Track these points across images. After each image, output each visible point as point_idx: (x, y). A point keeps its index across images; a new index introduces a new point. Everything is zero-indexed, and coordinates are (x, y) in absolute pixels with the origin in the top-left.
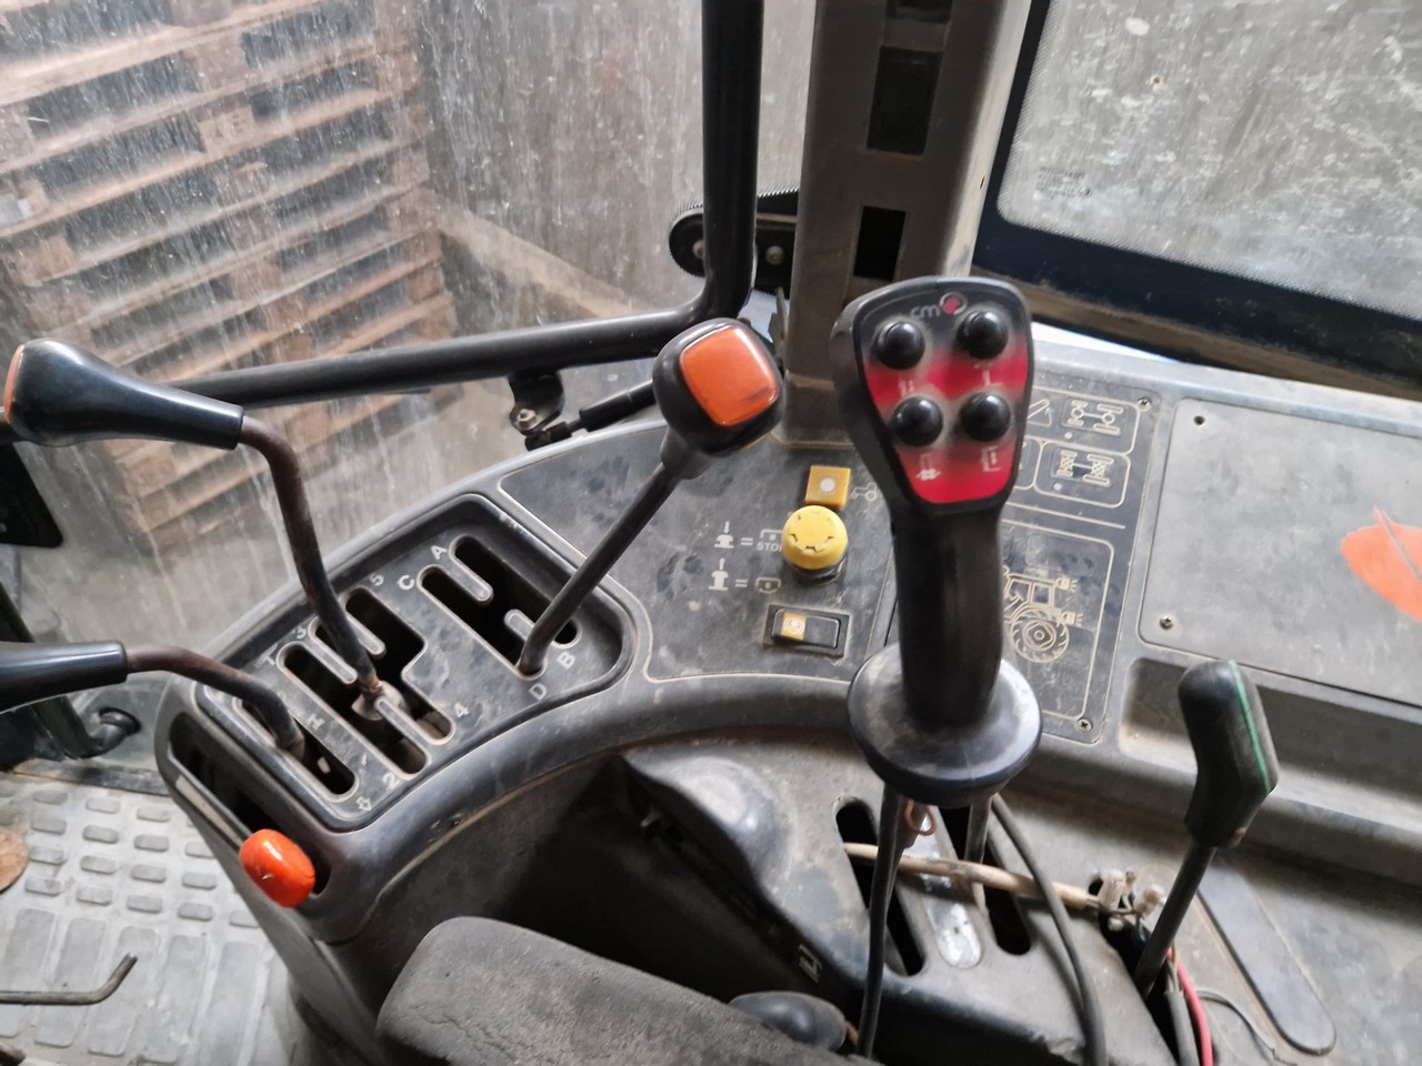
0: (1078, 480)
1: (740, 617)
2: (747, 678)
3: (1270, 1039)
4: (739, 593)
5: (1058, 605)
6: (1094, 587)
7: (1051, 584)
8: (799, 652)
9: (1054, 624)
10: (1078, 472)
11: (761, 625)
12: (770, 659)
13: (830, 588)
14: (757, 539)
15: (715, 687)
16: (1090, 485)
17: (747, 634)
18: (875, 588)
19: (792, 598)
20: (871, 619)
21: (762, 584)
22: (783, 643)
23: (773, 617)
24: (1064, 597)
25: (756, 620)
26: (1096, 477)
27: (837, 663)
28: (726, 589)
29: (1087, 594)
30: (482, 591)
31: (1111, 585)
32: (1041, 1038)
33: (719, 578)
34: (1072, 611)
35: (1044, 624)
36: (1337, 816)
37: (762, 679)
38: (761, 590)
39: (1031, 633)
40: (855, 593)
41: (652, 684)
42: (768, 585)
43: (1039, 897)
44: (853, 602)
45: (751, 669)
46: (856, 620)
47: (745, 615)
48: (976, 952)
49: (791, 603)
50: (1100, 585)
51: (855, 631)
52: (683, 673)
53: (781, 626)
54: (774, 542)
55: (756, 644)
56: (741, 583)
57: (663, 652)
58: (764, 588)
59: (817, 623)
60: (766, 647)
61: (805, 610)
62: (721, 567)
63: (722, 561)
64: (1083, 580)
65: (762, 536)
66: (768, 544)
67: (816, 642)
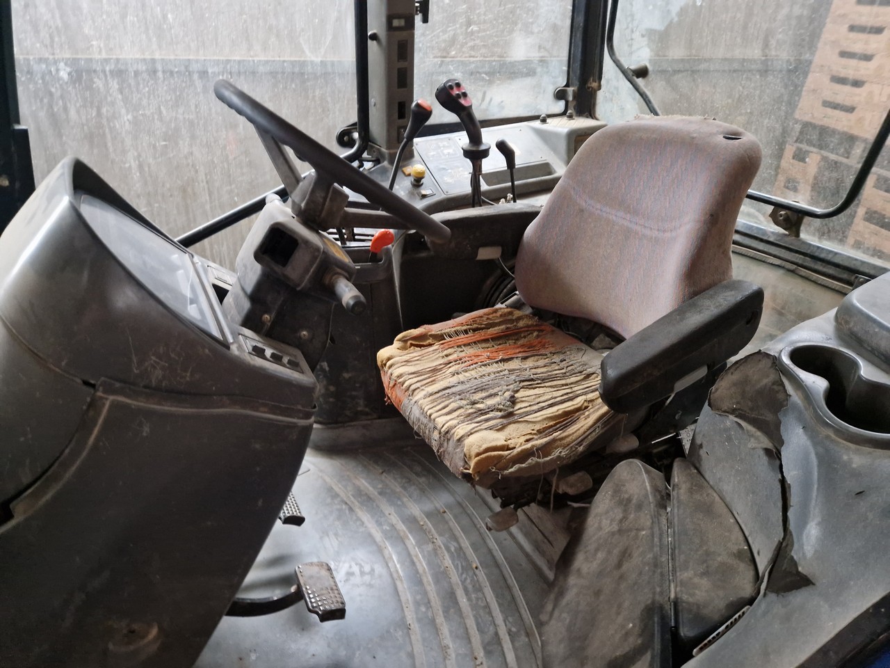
8: (428, 197)
12: (426, 199)
22: (424, 196)
27: (436, 195)
56: (407, 192)
60: (421, 199)
67: (429, 194)
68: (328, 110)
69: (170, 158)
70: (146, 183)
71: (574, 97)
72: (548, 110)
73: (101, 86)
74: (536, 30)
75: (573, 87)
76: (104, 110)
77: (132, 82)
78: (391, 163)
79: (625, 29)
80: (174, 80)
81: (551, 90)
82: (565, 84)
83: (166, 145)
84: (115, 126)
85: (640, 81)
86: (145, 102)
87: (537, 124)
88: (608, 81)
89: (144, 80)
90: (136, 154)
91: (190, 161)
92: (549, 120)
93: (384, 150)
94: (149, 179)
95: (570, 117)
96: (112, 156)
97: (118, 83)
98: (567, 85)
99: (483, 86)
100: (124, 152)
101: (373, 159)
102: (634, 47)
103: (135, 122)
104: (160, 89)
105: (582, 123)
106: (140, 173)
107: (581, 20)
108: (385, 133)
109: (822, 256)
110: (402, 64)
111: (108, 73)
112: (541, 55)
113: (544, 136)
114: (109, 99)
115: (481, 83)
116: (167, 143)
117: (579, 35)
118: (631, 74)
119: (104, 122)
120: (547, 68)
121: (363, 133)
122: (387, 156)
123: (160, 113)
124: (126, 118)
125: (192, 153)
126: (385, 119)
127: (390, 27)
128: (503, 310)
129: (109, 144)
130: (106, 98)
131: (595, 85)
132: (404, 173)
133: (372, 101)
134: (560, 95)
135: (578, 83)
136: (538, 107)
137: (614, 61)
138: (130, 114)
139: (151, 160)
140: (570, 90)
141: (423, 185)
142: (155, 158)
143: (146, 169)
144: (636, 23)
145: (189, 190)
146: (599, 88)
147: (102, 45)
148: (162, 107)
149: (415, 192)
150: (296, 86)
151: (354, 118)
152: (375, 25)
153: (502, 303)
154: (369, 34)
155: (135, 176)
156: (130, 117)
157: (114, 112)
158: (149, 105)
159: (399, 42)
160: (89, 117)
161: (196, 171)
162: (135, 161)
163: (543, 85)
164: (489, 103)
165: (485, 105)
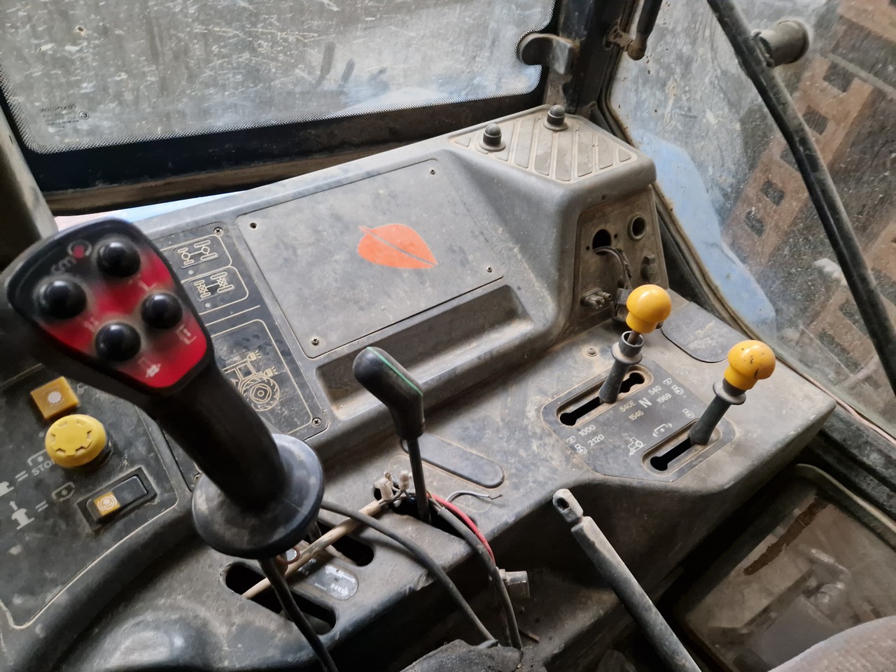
0: (215, 295)
1: (60, 529)
2: (98, 562)
3: (484, 493)
4: (47, 514)
5: (258, 371)
6: (268, 348)
7: (246, 362)
8: (124, 516)
9: (263, 382)
10: (213, 290)
11: (81, 520)
12: (106, 537)
13: (113, 461)
14: (28, 469)
15: (79, 589)
16: (224, 294)
17: (75, 535)
18: (143, 439)
19: (90, 487)
20: (156, 458)
21: (59, 495)
22: (108, 520)
23: (87, 510)
24: (258, 363)
25: (74, 522)
26: (224, 287)
27: (157, 501)
28: (32, 519)
29: (268, 354)
31: (276, 341)
32: (410, 588)
33: (20, 516)
34: (267, 368)
35: (258, 386)
36: (440, 376)
37: (111, 552)
38: (62, 499)
39: (256, 396)
40: (133, 451)
41: (27, 628)
42: (64, 493)
43: (358, 524)
44: (136, 457)
45: (97, 554)
46: (148, 466)
47: (63, 526)
48: (353, 580)
49: (92, 490)
50: (271, 345)
51: (152, 474)
52: (47, 600)
53: (98, 510)
54: (43, 462)
55: (88, 536)
57: (18, 601)
58: (64, 496)
59: (122, 489)
60: (97, 533)
61: (106, 488)
62: (15, 507)
63: (12, 504)
64: (260, 348)
65: (31, 464)
66: (40, 466)
67: (131, 500)
71: (569, 66)
72: (498, 87)
75: (568, 35)
81: (510, 37)
82: (546, 23)
87: (474, 144)
92: (508, 127)
95: (557, 122)
98: (552, 28)
99: (323, 31)
115: (317, 23)
134: (534, 52)
136: (476, 81)
140: (563, 44)
146: (639, 54)
163: (493, 25)
164: (346, 76)
165: (330, 84)
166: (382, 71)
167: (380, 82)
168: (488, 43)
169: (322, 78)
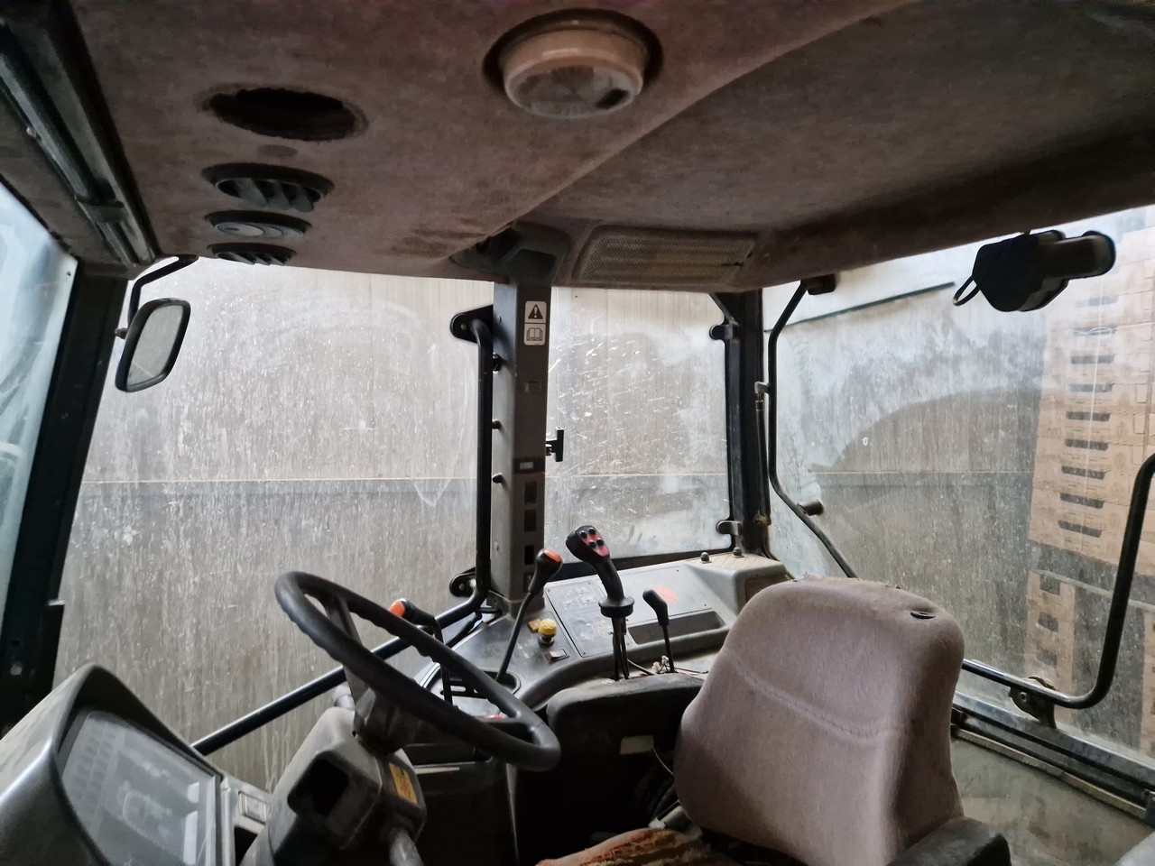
4: (534, 656)
8: (560, 659)
11: (546, 659)
12: (554, 664)
14: (528, 644)
17: (544, 662)
22: (554, 660)
23: (547, 656)
27: (570, 658)
28: (529, 657)
30: (462, 689)
33: (526, 656)
37: (555, 670)
38: (539, 653)
44: (562, 645)
47: (539, 660)
51: (568, 650)
53: (551, 656)
55: (548, 663)
56: (532, 654)
60: (551, 662)
62: (524, 653)
65: (529, 642)
66: (532, 643)
68: (442, 556)
69: (237, 623)
70: (199, 657)
71: (740, 532)
72: (710, 545)
73: (170, 547)
74: (688, 463)
75: (738, 520)
76: (167, 574)
77: (208, 541)
78: (514, 615)
79: (789, 463)
80: (259, 535)
81: (712, 524)
82: (728, 516)
83: (235, 608)
84: (176, 589)
85: (814, 519)
86: (219, 561)
87: (697, 562)
88: (778, 515)
89: (223, 538)
90: (195, 621)
91: (261, 626)
92: (712, 558)
93: (506, 599)
94: (204, 649)
95: (738, 554)
96: (165, 624)
97: (191, 544)
98: (731, 518)
99: (629, 521)
100: (180, 620)
101: (494, 610)
102: (803, 482)
103: (203, 585)
104: (240, 546)
105: (754, 562)
106: (195, 645)
107: (737, 452)
108: (508, 581)
109: (1093, 757)
110: (530, 507)
111: (181, 533)
112: (696, 487)
113: (708, 579)
114: (176, 561)
115: (628, 518)
116: (237, 606)
117: (738, 469)
118: (802, 511)
119: (165, 587)
120: (705, 500)
121: (482, 582)
122: (510, 607)
123: (236, 571)
124: (191, 581)
125: (265, 616)
126: (508, 564)
127: (516, 469)
128: (659, 833)
129: (165, 612)
130: (173, 559)
131: (763, 519)
132: (531, 629)
133: (494, 544)
134: (724, 529)
135: (742, 517)
136: (699, 542)
137: (781, 497)
138: (199, 576)
139: (213, 628)
140: (735, 523)
141: (555, 645)
142: (217, 625)
143: (204, 638)
144: (799, 458)
145: (254, 661)
146: (769, 522)
147: (181, 505)
148: (238, 566)
149: (543, 654)
150: (405, 532)
151: (472, 563)
152: (500, 467)
153: (660, 819)
154: (493, 477)
155: (187, 648)
156: (197, 579)
157: (179, 576)
158: (223, 563)
159: (526, 484)
160: (147, 582)
161: (267, 637)
162: (191, 630)
163: (702, 518)
164: (639, 539)
165: (633, 541)
166: (655, 537)
167: (653, 541)
168: (702, 525)
169: (629, 539)
